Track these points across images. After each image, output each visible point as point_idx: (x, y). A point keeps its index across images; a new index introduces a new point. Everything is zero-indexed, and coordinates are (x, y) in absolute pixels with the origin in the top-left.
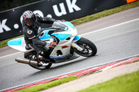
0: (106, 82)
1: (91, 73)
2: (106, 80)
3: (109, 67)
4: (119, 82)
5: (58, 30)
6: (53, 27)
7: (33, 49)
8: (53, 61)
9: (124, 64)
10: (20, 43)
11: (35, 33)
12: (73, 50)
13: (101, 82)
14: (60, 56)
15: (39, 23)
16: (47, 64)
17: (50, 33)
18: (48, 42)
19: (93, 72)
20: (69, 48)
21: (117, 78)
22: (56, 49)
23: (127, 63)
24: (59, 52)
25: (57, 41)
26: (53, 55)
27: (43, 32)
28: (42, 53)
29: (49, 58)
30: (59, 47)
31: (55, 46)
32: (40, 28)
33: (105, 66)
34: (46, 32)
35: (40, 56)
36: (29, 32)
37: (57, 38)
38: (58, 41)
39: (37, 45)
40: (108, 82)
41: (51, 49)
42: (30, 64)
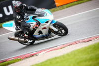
0: (41, 63)
1: (31, 57)
2: (41, 62)
3: (43, 52)
4: (51, 63)
5: (40, 16)
6: (35, 13)
7: (21, 30)
8: (36, 39)
9: (54, 50)
10: (11, 25)
11: (22, 17)
12: (50, 30)
13: (38, 63)
14: (41, 35)
15: (25, 11)
16: (31, 41)
17: (33, 18)
18: (32, 25)
19: (33, 55)
20: (48, 29)
21: (49, 60)
22: (38, 30)
23: (57, 49)
24: (40, 32)
25: (38, 23)
26: (36, 34)
27: (29, 17)
28: (28, 32)
29: (33, 37)
30: (40, 29)
31: (37, 28)
32: (26, 14)
33: (41, 51)
34: (30, 17)
35: (26, 35)
36: (18, 17)
37: (39, 22)
38: (40, 24)
39: (24, 27)
40: (43, 62)
41: (34, 30)
42: (18, 41)
